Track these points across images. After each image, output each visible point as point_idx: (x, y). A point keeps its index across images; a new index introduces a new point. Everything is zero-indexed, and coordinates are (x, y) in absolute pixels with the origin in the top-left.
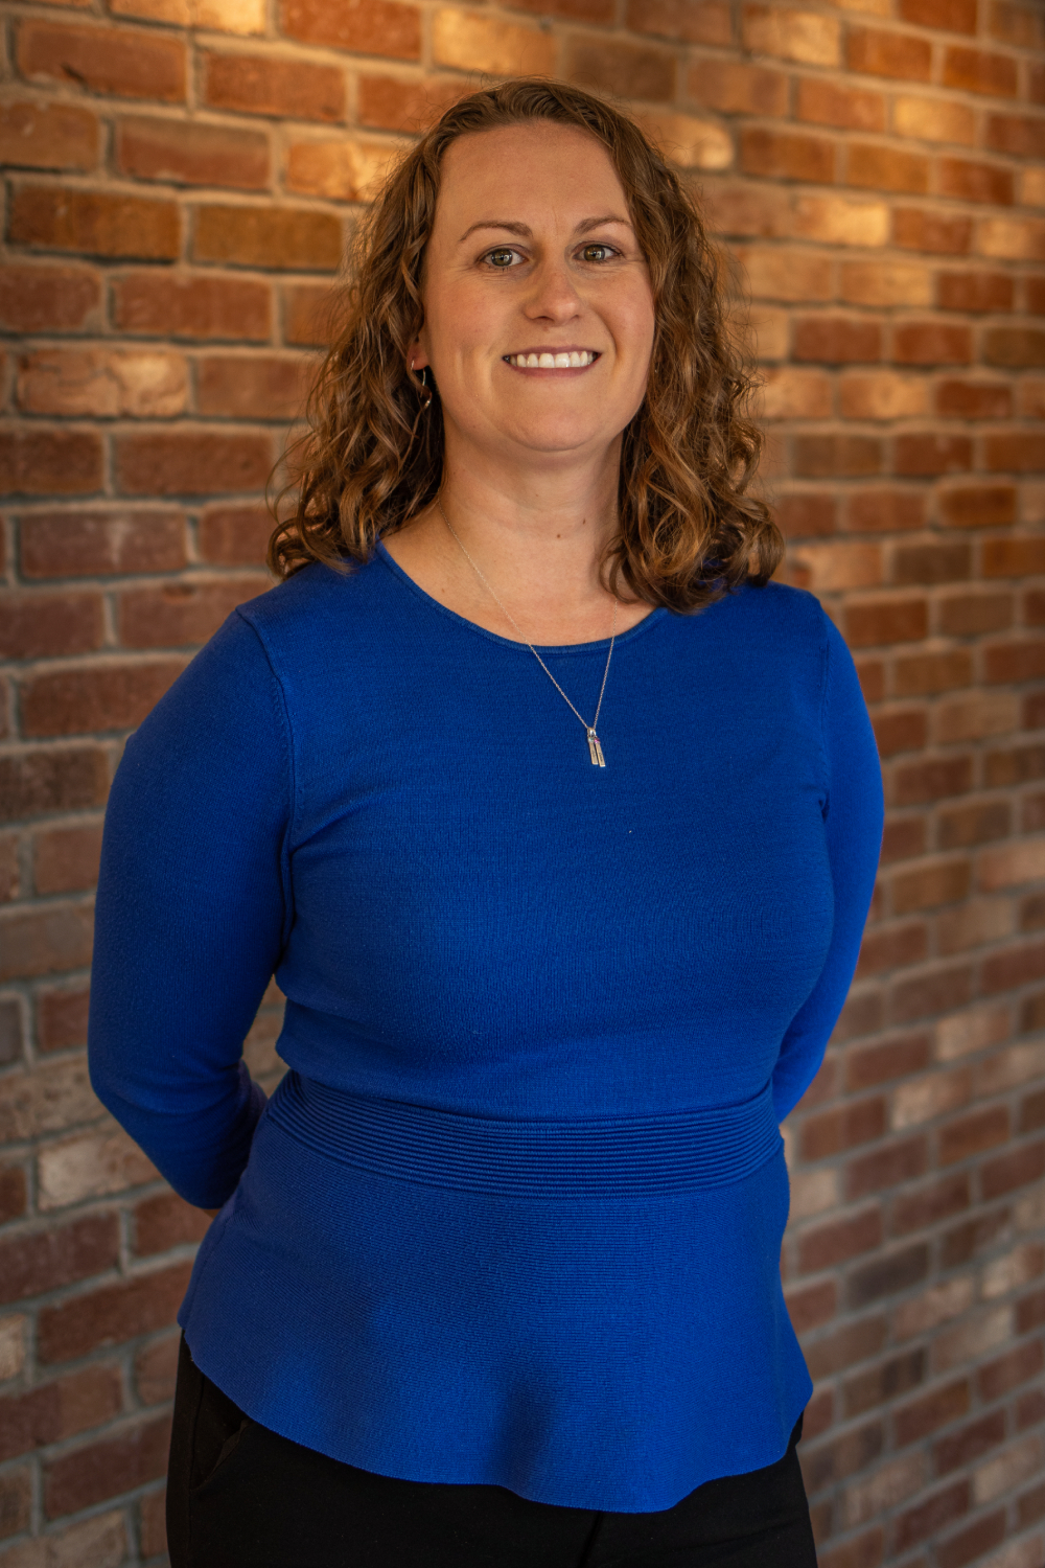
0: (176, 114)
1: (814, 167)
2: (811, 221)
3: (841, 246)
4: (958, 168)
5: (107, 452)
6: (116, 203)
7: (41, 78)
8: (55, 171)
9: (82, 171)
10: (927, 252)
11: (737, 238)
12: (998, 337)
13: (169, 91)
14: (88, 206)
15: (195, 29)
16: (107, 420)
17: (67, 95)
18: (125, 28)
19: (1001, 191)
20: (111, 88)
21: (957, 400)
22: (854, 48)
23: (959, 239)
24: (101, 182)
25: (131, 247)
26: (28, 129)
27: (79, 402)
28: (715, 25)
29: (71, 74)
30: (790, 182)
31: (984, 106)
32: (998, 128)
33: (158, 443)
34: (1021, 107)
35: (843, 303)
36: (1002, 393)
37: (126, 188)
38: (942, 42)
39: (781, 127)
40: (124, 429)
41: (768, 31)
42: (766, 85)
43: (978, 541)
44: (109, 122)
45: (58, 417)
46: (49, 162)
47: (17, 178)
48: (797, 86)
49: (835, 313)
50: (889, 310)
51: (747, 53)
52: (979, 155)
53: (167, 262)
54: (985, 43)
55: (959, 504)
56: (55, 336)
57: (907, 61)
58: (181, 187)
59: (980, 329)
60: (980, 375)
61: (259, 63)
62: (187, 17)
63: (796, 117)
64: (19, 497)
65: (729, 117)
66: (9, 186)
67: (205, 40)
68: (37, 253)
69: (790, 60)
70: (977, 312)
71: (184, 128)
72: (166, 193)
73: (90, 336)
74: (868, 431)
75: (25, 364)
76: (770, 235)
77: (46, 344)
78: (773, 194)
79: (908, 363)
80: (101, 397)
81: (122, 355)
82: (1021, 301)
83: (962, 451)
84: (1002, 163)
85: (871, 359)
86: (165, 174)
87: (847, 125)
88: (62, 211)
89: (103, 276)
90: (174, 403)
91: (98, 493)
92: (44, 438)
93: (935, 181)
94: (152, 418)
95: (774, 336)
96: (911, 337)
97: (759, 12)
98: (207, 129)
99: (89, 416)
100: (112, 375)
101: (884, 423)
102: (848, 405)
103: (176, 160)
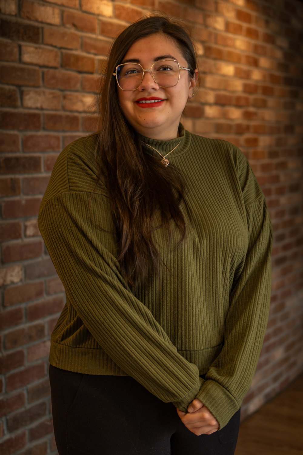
0: (93, 36)
1: (219, 56)
2: (218, 69)
3: (224, 76)
4: (248, 57)
5: (81, 121)
6: (83, 58)
7: (68, 26)
8: (71, 49)
9: (76, 50)
10: (241, 78)
11: (205, 73)
12: (256, 100)
13: (92, 31)
14: (78, 58)
15: (99, 15)
16: (80, 112)
17: (73, 30)
18: (85, 15)
19: (255, 63)
20: (81, 29)
21: (247, 115)
22: (228, 25)
23: (247, 75)
24: (79, 53)
25: (86, 69)
26: (66, 39)
27: (76, 107)
28: (200, 19)
29: (74, 25)
30: (215, 59)
31: (253, 42)
32: (256, 48)
33: (90, 119)
34: (260, 43)
35: (225, 90)
36: (255, 114)
37: (84, 54)
38: (245, 25)
39: (214, 46)
40: (83, 115)
41: (210, 21)
42: (210, 34)
43: (251, 151)
44: (82, 37)
45: (72, 111)
46: (70, 47)
47: (64, 51)
48: (216, 36)
49: (223, 93)
50: (234, 92)
51: (206, 26)
52: (251, 54)
53: (92, 73)
54: (253, 26)
55: (248, 141)
56: (71, 91)
57: (238, 30)
58: (96, 54)
59: (252, 97)
60: (252, 109)
61: (111, 24)
62: (96, 12)
63: (216, 43)
64: (64, 131)
65: (203, 42)
66: (62, 53)
67: (101, 18)
68: (67, 70)
69: (215, 29)
70: (251, 93)
71: (96, 40)
72: (92, 56)
73: (77, 91)
74: (229, 122)
75: (65, 97)
76: (211, 73)
77: (68, 93)
78: (211, 62)
79: (238, 106)
80: (79, 107)
81: (84, 96)
82: (260, 91)
83: (248, 128)
84: (256, 56)
85: (230, 104)
86: (93, 51)
87: (226, 45)
88: (72, 59)
89: (80, 76)
90: (94, 109)
91: (78, 131)
92: (67, 117)
93: (244, 60)
94: (90, 112)
95: (211, 98)
96: (238, 99)
97: (209, 16)
98: (100, 40)
99: (77, 112)
100: (82, 101)
101: (232, 120)
102: (225, 115)
103: (95, 48)
